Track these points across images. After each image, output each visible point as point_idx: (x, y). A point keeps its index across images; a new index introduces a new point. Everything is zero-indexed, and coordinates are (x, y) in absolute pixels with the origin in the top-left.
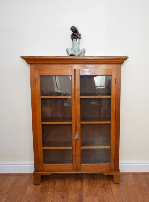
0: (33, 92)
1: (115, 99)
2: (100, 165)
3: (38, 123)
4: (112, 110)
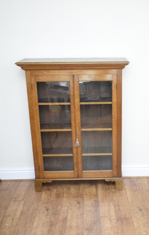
0: (30, 99)
1: (116, 105)
2: (102, 172)
3: (36, 130)
4: (113, 117)
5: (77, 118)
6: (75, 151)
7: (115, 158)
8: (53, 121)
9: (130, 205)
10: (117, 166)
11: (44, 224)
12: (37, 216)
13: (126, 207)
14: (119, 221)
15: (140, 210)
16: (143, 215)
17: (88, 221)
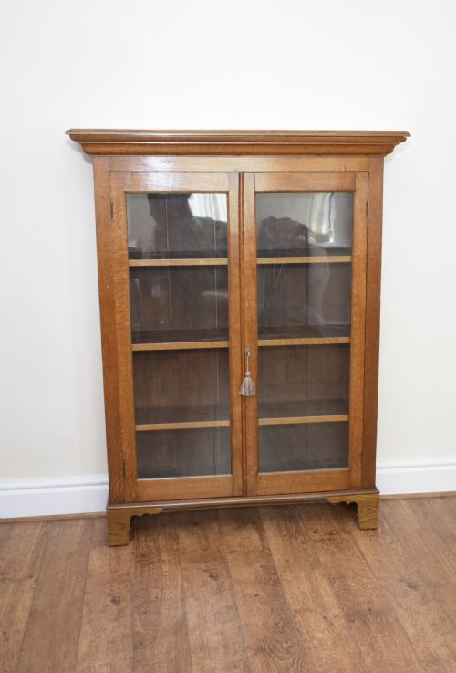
3: (119, 347)
4: (355, 300)
6: (237, 410)
7: (356, 430)
8: (162, 322)
9: (377, 574)
10: (363, 454)
11: (113, 642)
12: (85, 621)
13: (365, 580)
14: (353, 621)
15: (410, 586)
16: (424, 601)
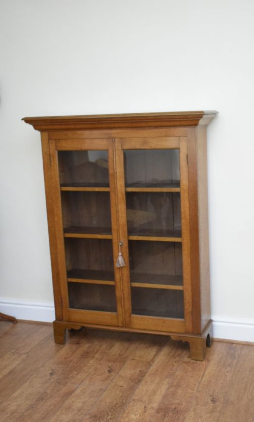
0: (48, 179)
1: (187, 194)
2: (165, 320)
3: (57, 234)
4: (183, 216)
5: (120, 215)
6: (117, 276)
7: (188, 296)
8: (94, 223)
10: (192, 312)
17: (106, 403)
